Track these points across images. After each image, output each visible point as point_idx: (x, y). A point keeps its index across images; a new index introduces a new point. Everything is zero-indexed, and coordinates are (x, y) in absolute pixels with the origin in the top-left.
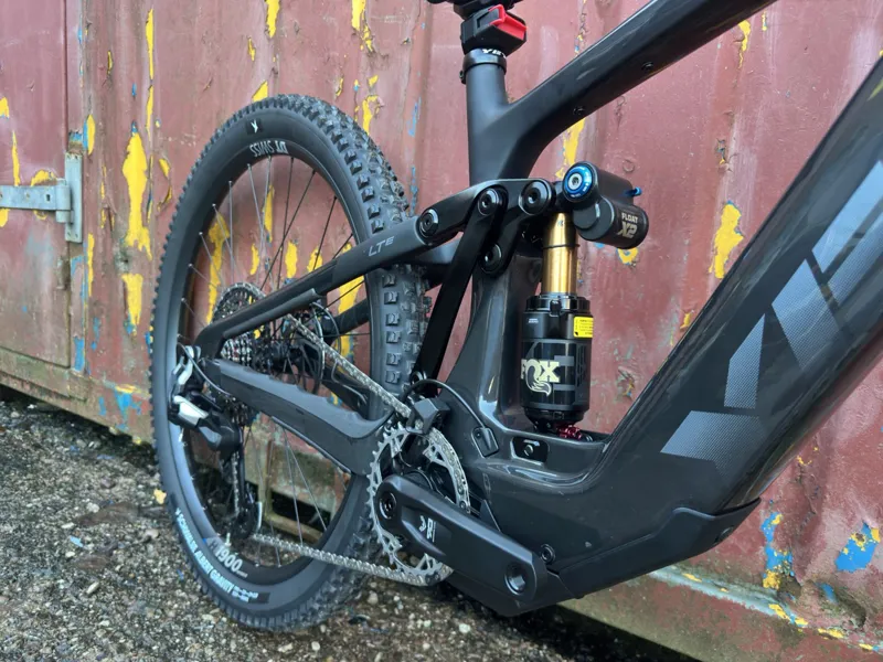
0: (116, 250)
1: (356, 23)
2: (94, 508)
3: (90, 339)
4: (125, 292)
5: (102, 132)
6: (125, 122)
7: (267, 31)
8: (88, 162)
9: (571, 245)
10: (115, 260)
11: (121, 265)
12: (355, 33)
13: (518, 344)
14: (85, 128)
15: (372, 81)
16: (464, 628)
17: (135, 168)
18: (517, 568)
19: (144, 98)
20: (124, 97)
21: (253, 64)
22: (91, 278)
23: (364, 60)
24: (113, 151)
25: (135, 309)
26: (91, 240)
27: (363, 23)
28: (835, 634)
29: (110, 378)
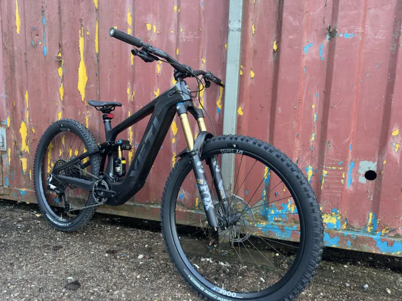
0: (18, 152)
1: (83, 100)
2: (21, 219)
3: (10, 177)
4: (22, 163)
5: (12, 122)
6: (20, 119)
7: (60, 99)
8: (8, 129)
9: (121, 150)
10: (18, 155)
11: (20, 156)
12: (83, 102)
13: (115, 166)
14: (6, 120)
15: (88, 112)
16: (118, 228)
17: (23, 131)
18: (113, 194)
19: (25, 113)
20: (19, 112)
21: (57, 107)
22: (10, 160)
23: (85, 108)
24: (16, 126)
25: (25, 167)
26: (9, 150)
27: (85, 100)
28: (181, 210)
29: (17, 187)
